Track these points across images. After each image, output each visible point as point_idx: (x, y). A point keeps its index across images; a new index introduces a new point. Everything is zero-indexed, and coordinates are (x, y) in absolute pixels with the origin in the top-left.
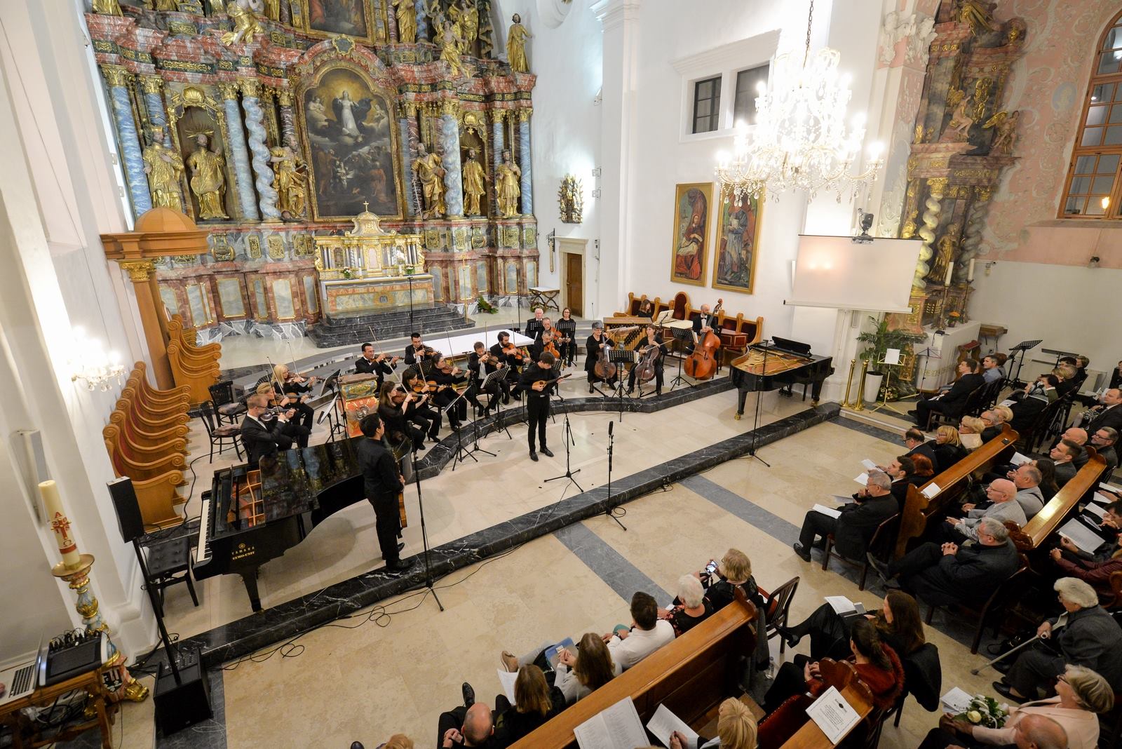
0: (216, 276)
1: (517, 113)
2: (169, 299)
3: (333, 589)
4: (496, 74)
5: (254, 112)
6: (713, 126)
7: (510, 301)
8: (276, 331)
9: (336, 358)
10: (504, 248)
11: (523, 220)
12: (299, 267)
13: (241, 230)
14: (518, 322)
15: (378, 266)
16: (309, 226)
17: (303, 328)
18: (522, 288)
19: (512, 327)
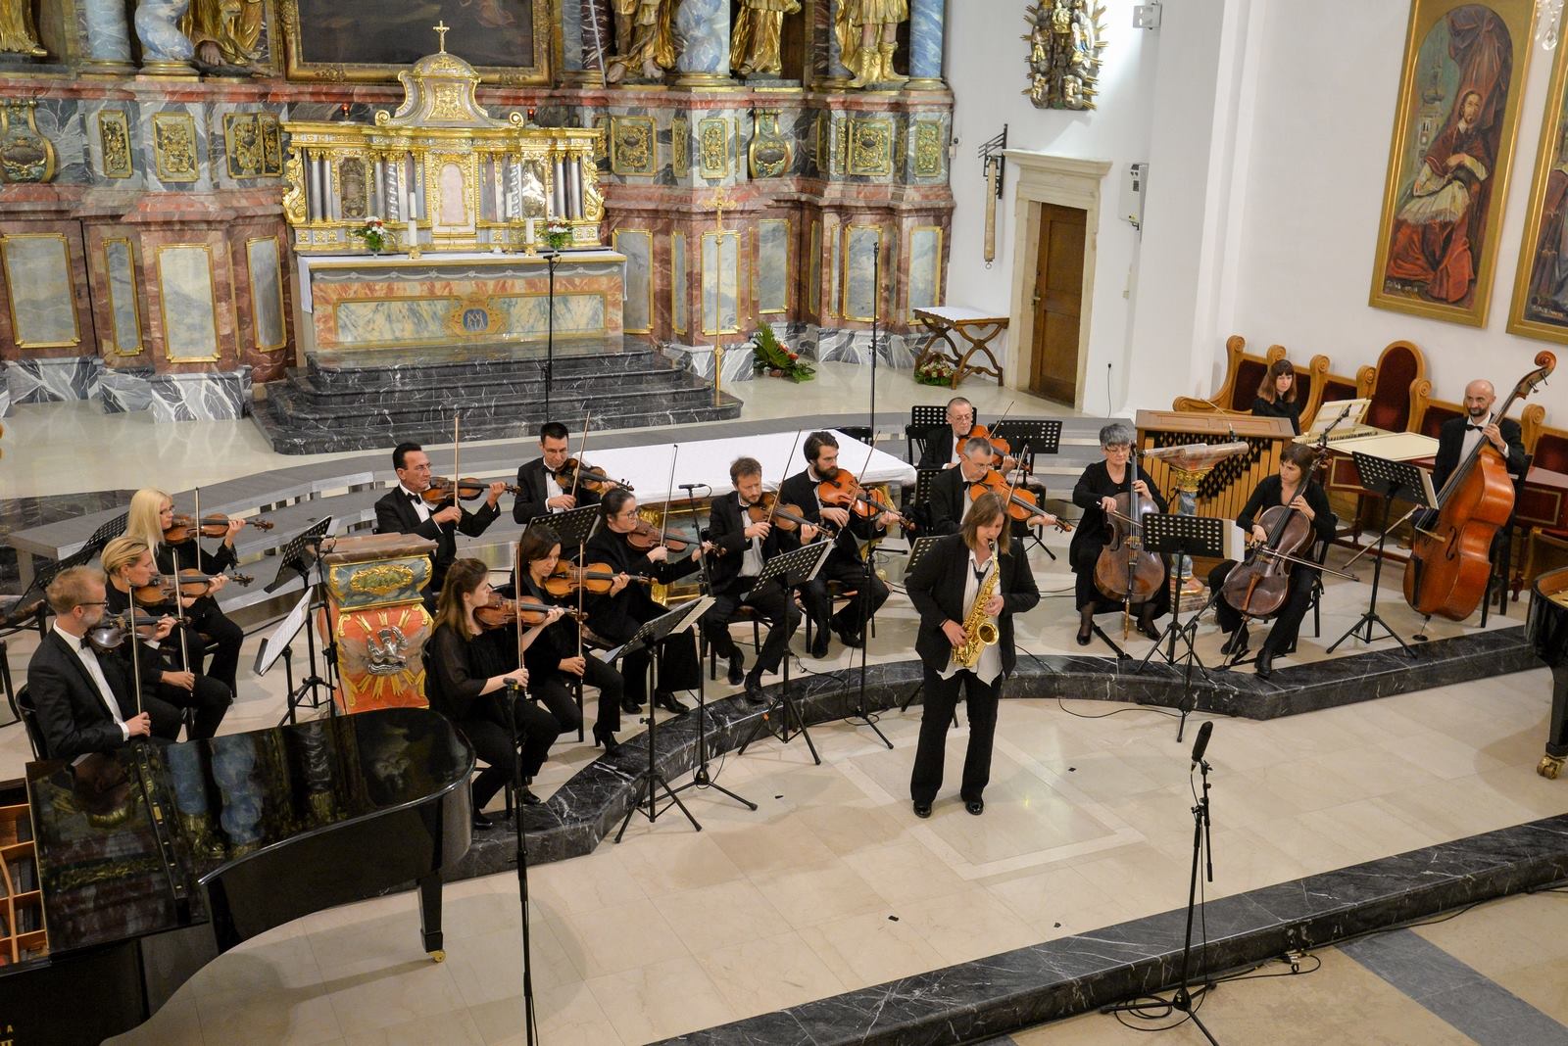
7: (853, 345)
8: (162, 396)
9: (324, 486)
10: (845, 180)
11: (909, 95)
12: (236, 209)
13: (78, 91)
14: (869, 411)
15: (466, 221)
16: (274, 90)
17: (239, 392)
18: (893, 307)
19: (850, 425)
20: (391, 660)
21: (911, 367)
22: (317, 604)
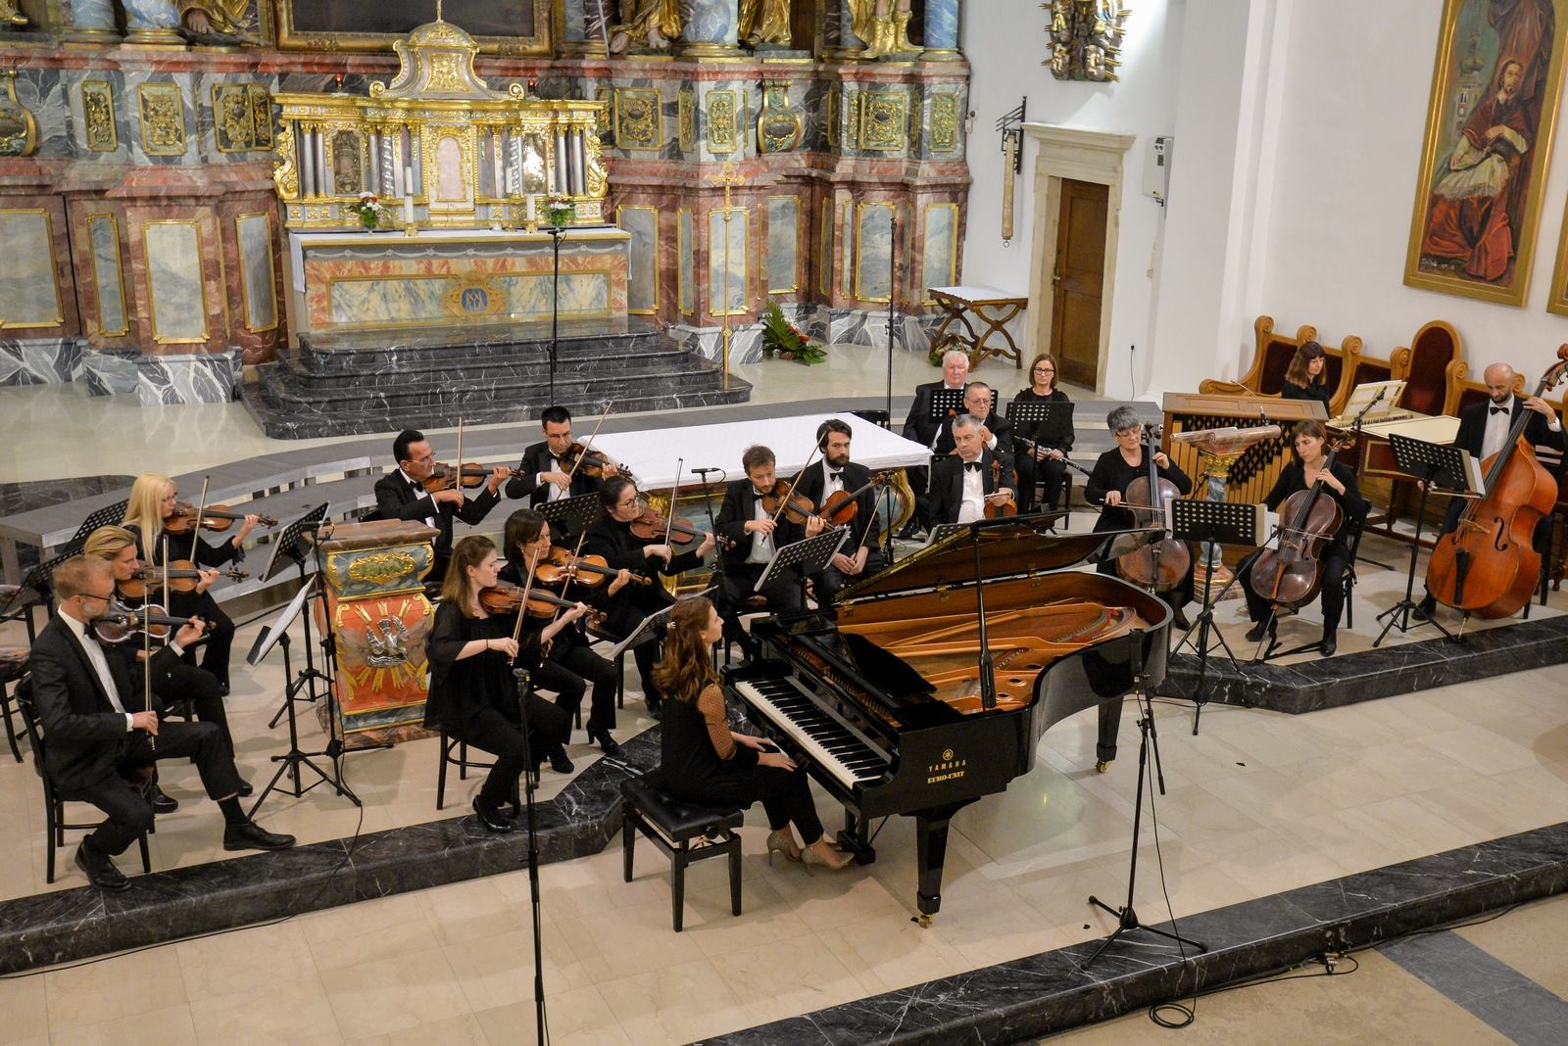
7: (866, 326)
8: (151, 379)
9: (319, 471)
10: (858, 154)
11: (924, 66)
12: (225, 184)
13: (60, 60)
14: (885, 394)
15: (465, 196)
16: (264, 60)
17: (229, 374)
18: (907, 287)
19: (865, 408)
20: (393, 651)
21: (926, 349)
22: (315, 594)
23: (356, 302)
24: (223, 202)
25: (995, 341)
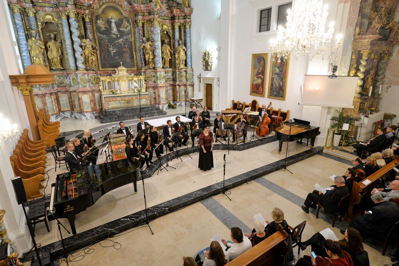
0: (58, 93)
1: (185, 24)
2: (38, 103)
3: (107, 225)
4: (176, 8)
5: (74, 24)
6: (268, 29)
7: (182, 104)
8: (84, 116)
9: (109, 128)
10: (179, 81)
11: (187, 70)
12: (93, 89)
13: (69, 74)
15: (126, 89)
16: (97, 72)
17: (95, 115)
18: (187, 98)
19: (183, 115)
20: (121, 152)
21: (190, 106)
22: (109, 145)
23: (112, 104)
24: (93, 92)
25: (199, 105)
